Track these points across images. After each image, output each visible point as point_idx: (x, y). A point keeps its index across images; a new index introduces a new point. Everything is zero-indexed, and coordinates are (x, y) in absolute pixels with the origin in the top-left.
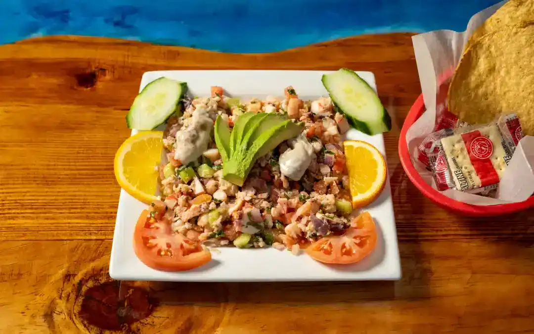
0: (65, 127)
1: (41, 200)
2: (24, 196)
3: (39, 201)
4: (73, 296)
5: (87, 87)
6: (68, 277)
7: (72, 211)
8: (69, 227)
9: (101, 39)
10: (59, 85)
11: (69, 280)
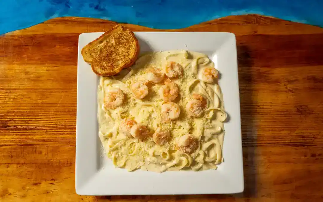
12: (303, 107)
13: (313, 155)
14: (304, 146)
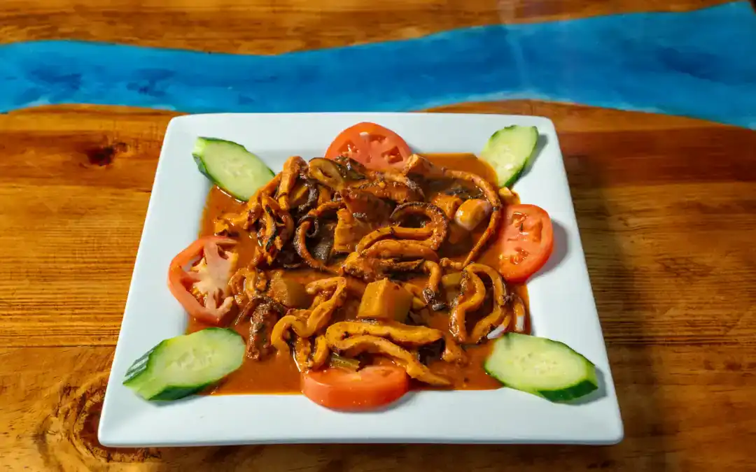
0: (71, 211)
1: (36, 299)
2: (13, 294)
3: (33, 300)
4: (72, 414)
5: (101, 165)
6: (67, 390)
7: (77, 311)
8: (72, 331)
9: (121, 107)
10: (65, 163)
11: (68, 394)
12: (679, 261)
13: (731, 366)
14: (699, 345)
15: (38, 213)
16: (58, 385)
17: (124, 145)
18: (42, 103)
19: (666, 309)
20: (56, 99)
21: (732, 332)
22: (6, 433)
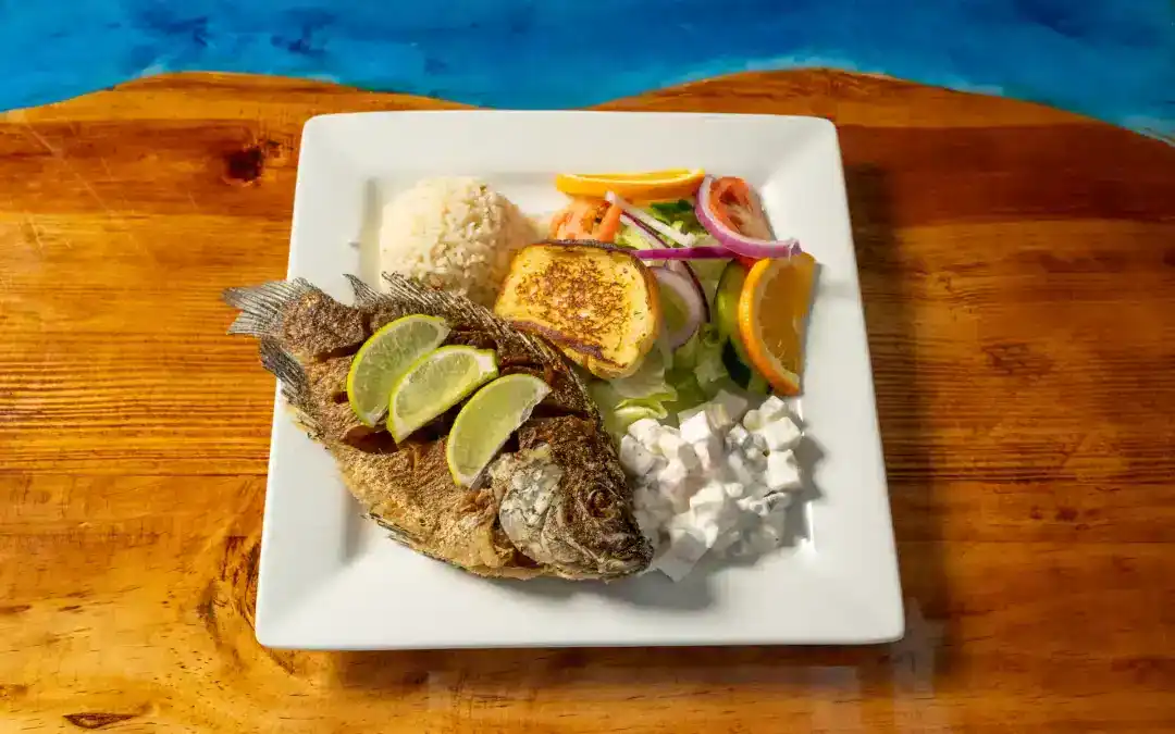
1: (182, 399)
2: (150, 393)
3: (177, 403)
4: (242, 578)
5: (246, 180)
6: (232, 541)
7: (235, 421)
8: (230, 452)
9: (266, 79)
10: (197, 176)
11: (234, 548)
12: (1012, 350)
13: (1066, 514)
14: (1027, 481)
15: (169, 260)
16: (221, 533)
17: (274, 145)
18: (155, 71)
19: (989, 427)
20: (175, 64)
21: (1071, 462)
22: (165, 602)
